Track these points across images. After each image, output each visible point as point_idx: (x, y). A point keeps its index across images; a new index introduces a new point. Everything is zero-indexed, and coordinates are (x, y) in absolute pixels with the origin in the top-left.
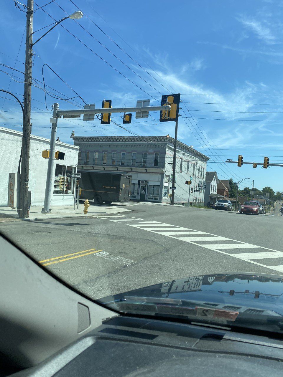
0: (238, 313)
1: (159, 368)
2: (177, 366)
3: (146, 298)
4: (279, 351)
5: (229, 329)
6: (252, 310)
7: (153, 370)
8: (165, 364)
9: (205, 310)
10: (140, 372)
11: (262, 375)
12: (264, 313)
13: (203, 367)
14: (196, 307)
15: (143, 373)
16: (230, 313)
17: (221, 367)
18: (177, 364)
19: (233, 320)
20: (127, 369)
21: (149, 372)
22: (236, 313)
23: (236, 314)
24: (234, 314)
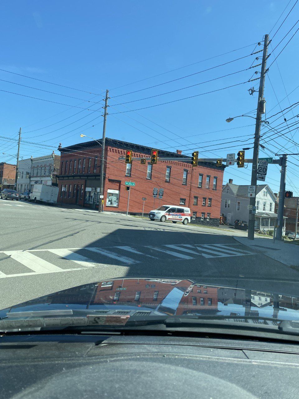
0: (129, 316)
1: (48, 384)
2: (68, 378)
3: (32, 312)
4: (164, 346)
5: (119, 333)
6: (140, 313)
7: (41, 388)
8: (54, 378)
9: (96, 317)
10: (26, 392)
11: (150, 371)
12: (151, 314)
13: (96, 374)
14: (87, 316)
15: (31, 393)
16: (122, 318)
17: (113, 370)
18: (67, 377)
19: (124, 324)
20: (10, 392)
21: (37, 391)
22: (127, 316)
23: (127, 318)
24: (125, 318)
